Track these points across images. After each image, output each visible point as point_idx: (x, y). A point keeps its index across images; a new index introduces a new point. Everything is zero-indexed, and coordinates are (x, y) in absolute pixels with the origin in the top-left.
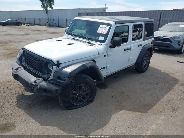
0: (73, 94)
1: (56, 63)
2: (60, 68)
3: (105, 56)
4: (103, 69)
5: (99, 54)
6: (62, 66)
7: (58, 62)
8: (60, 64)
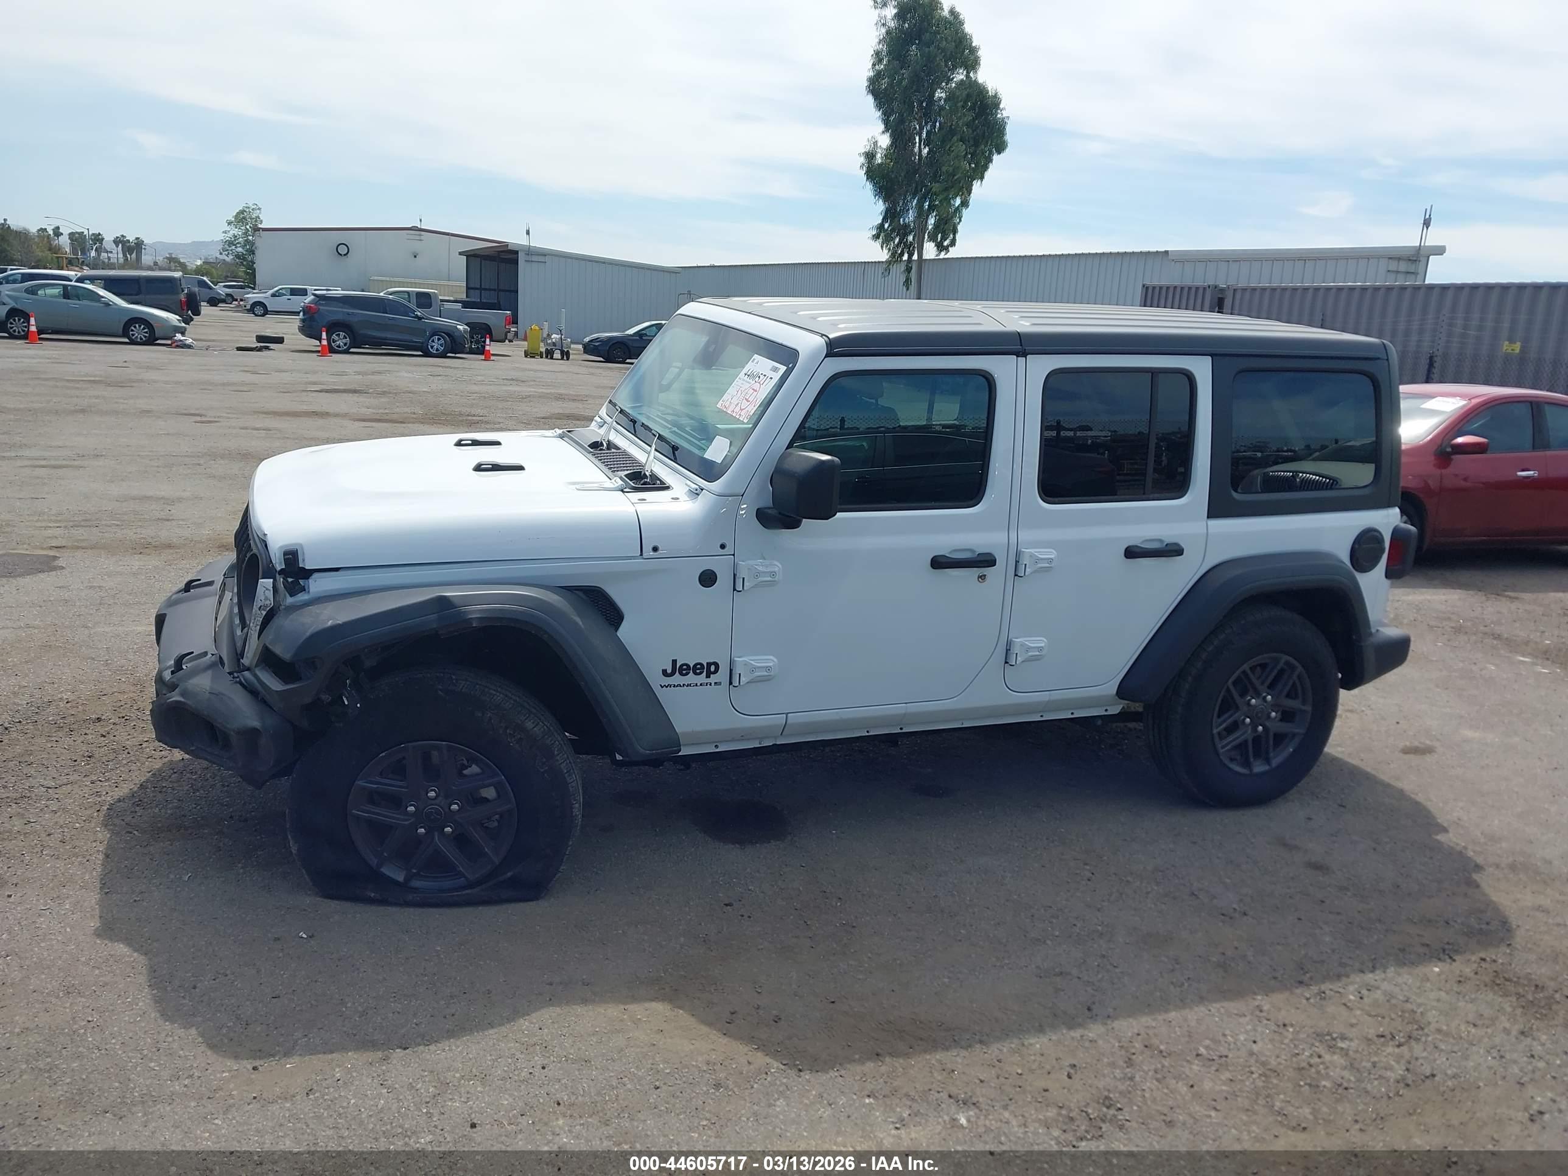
0: (374, 797)
1: (279, 565)
2: (302, 597)
3: (708, 579)
4: (691, 678)
5: (648, 552)
6: (317, 585)
7: (291, 556)
8: (308, 574)
